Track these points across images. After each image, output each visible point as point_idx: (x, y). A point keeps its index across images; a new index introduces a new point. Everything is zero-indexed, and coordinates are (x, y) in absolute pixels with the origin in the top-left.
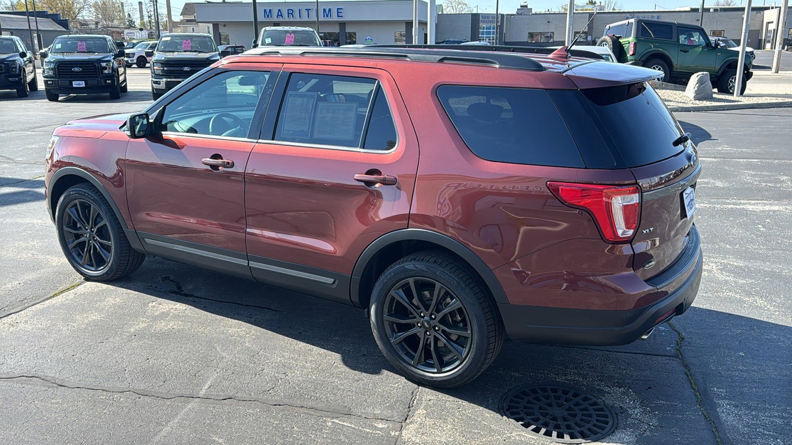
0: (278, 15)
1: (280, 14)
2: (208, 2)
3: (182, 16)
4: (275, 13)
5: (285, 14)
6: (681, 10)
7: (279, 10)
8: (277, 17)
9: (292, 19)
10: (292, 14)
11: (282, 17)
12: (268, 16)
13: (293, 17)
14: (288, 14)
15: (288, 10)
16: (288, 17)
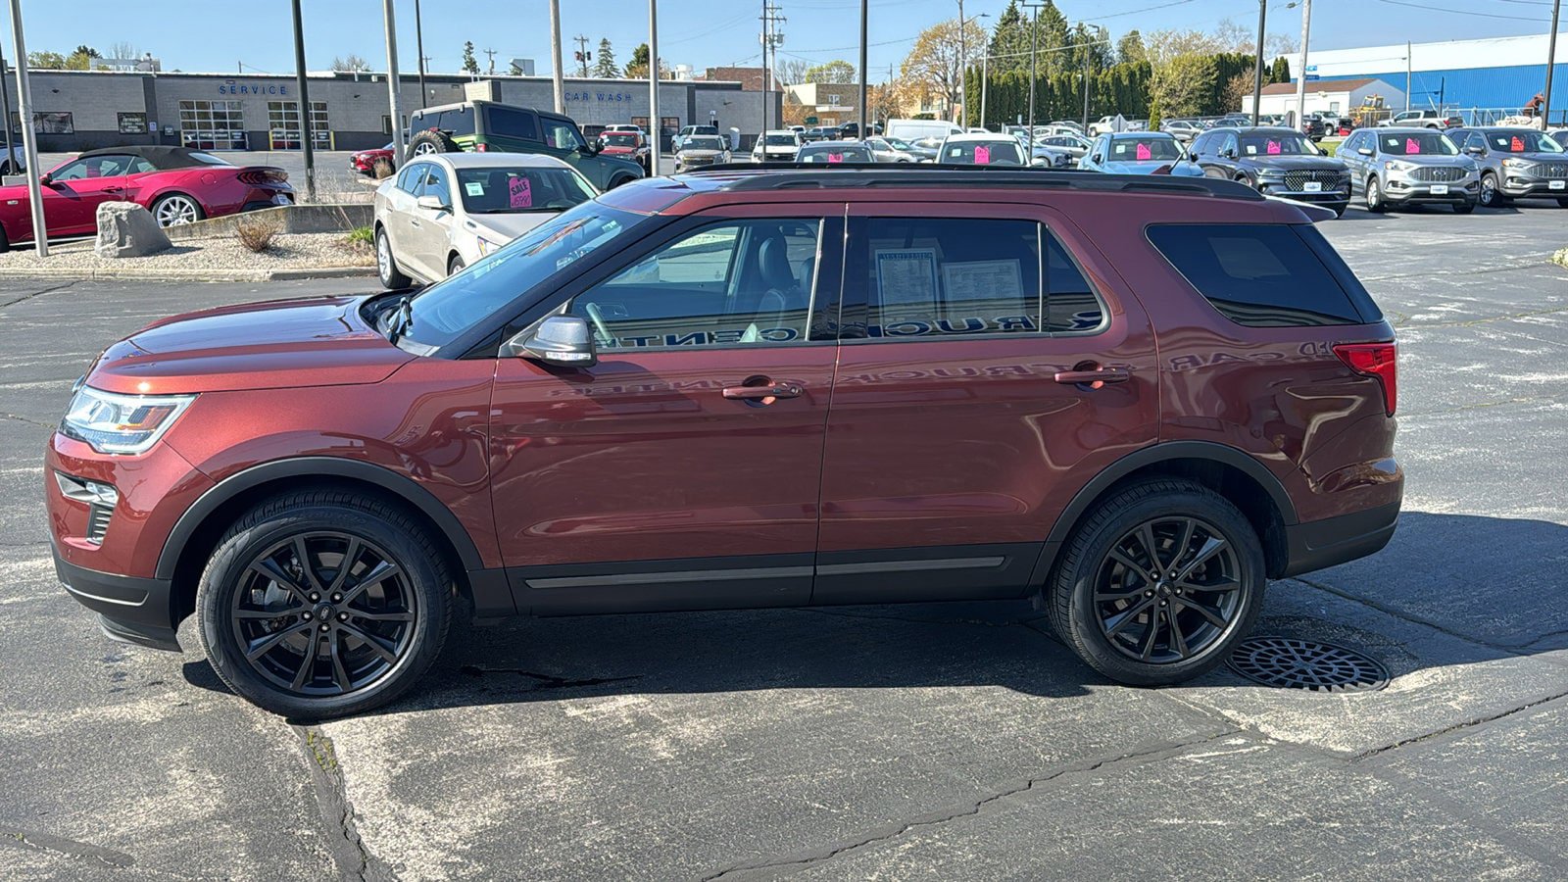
6: (319, 76)
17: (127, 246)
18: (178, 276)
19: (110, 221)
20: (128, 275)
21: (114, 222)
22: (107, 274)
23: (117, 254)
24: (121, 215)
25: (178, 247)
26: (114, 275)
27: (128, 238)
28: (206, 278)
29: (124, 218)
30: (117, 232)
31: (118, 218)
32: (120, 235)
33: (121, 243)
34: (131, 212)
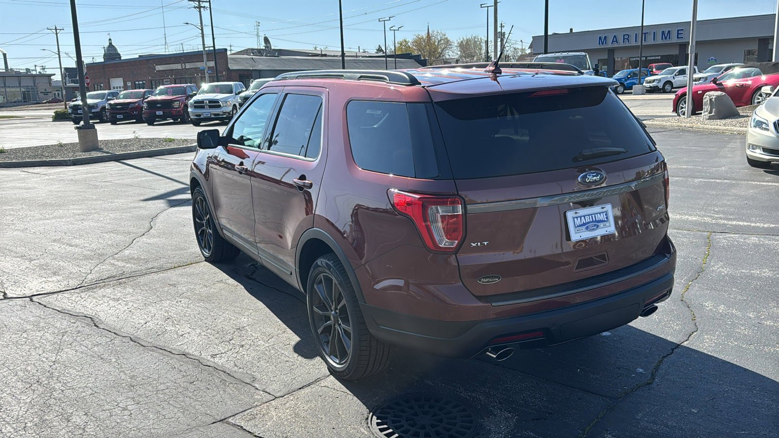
0: (613, 41)
1: (615, 40)
2: (555, 34)
3: (530, 49)
4: (610, 40)
5: (620, 39)
7: (615, 36)
8: (612, 43)
9: (627, 44)
10: (627, 39)
11: (617, 43)
12: (602, 43)
13: (628, 42)
14: (624, 39)
15: (624, 35)
16: (624, 42)
17: (713, 114)
18: (716, 129)
19: (707, 101)
20: (697, 128)
21: (709, 102)
22: (690, 127)
23: (708, 118)
24: (712, 98)
25: (743, 115)
26: (692, 128)
27: (714, 110)
28: (727, 132)
29: (713, 100)
30: (710, 107)
31: (711, 100)
32: (711, 108)
33: (710, 112)
34: (718, 97)
